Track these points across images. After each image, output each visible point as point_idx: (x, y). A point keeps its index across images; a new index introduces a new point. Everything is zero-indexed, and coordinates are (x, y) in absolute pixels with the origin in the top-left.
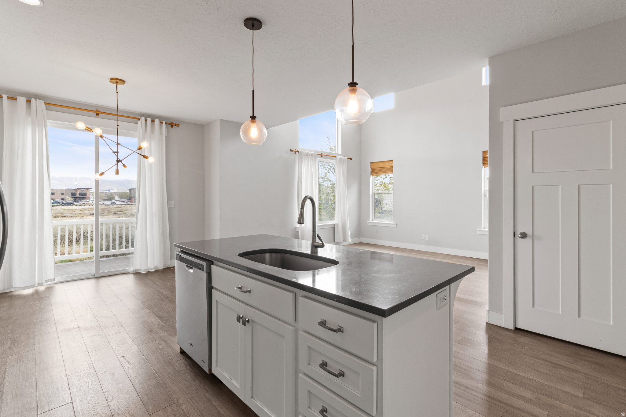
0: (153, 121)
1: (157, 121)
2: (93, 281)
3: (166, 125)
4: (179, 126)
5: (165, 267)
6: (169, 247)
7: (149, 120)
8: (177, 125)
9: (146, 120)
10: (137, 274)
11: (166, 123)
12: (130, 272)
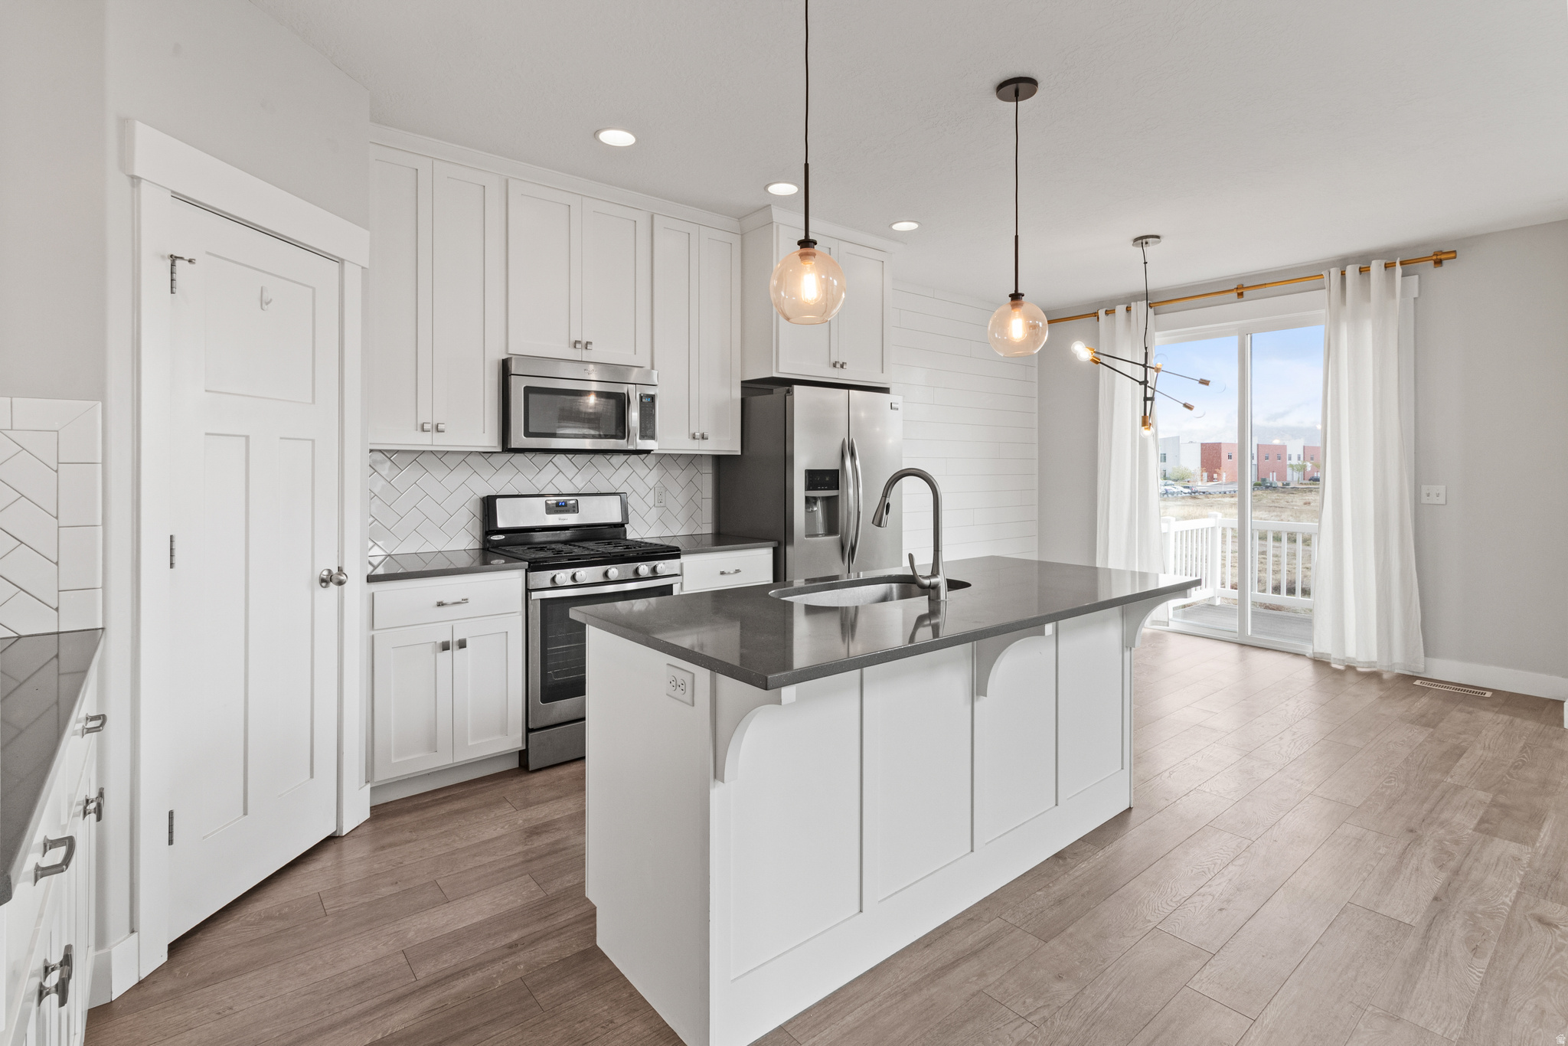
0: (1364, 270)
1: (1376, 267)
2: (1232, 651)
3: (1402, 268)
4: (1455, 258)
5: (1411, 674)
6: (1420, 617)
7: (1351, 271)
8: (1453, 254)
9: (1343, 274)
10: (1320, 663)
11: (1402, 263)
12: (1307, 655)
